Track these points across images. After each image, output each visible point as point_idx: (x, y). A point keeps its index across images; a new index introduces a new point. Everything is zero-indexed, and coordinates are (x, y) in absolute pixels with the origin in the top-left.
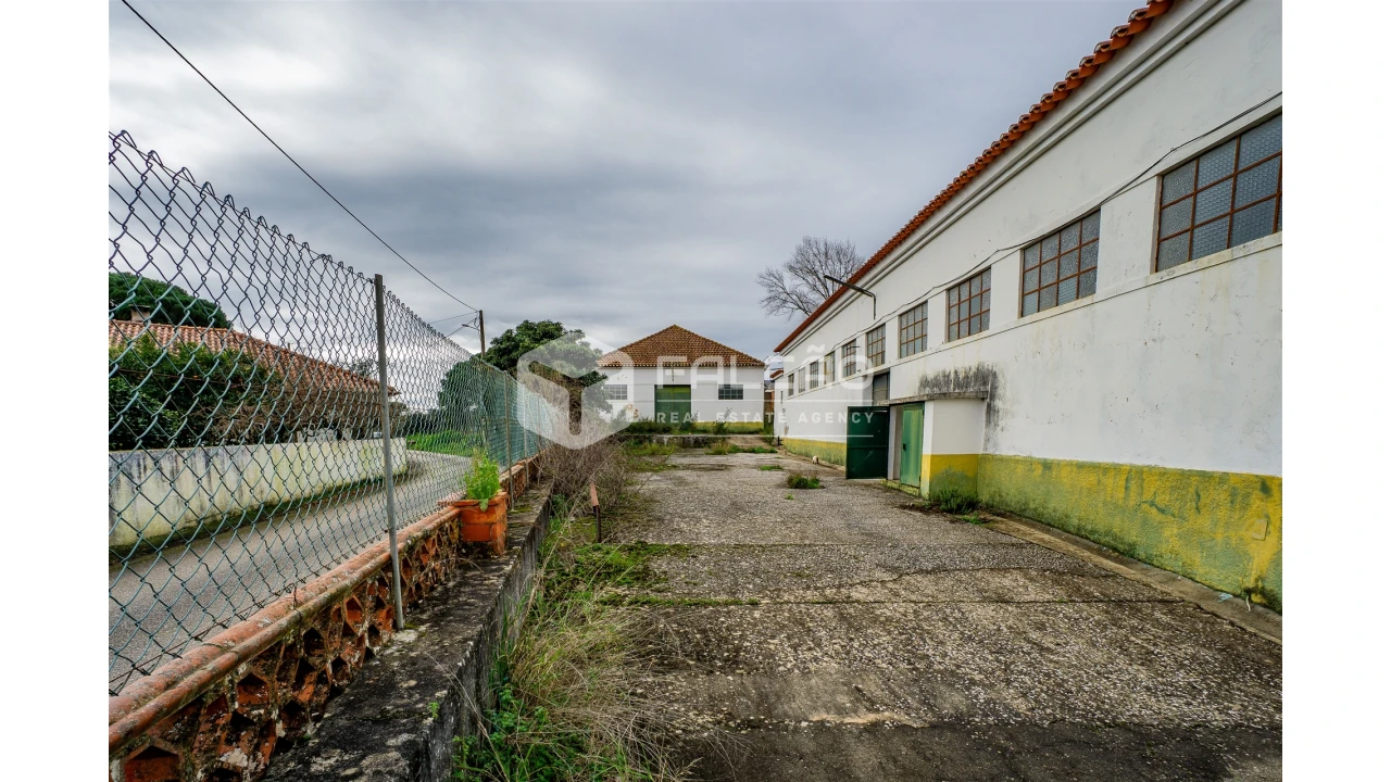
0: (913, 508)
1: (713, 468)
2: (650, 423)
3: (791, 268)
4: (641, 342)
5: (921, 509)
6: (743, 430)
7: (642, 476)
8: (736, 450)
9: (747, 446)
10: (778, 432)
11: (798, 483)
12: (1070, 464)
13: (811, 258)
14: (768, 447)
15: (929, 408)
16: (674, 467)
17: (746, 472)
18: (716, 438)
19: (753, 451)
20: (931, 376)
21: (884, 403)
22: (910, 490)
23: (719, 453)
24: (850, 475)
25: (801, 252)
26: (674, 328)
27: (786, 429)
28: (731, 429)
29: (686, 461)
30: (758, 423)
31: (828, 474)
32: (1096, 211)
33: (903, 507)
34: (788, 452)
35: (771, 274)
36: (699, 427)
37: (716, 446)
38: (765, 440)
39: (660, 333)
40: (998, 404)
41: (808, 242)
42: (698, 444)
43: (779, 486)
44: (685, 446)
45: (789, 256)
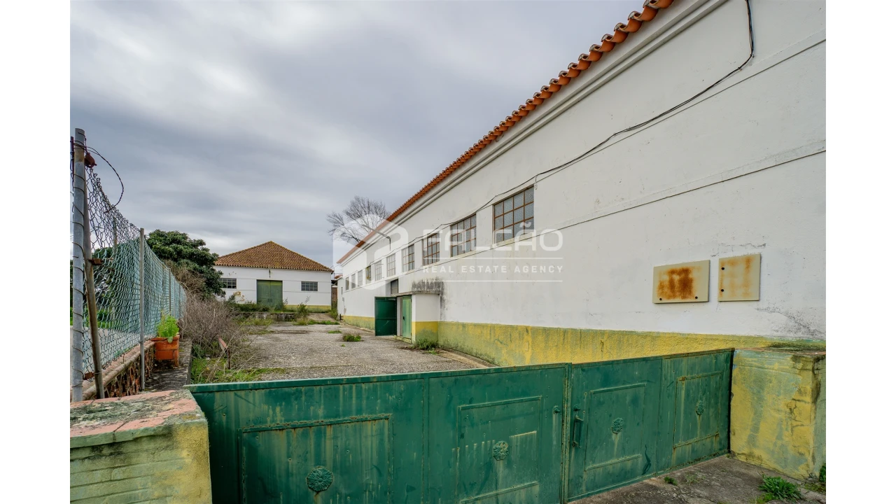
0: (407, 348)
1: (297, 333)
2: (253, 305)
3: (348, 213)
4: (246, 250)
5: (411, 349)
6: (319, 311)
7: (253, 337)
8: (313, 323)
9: (320, 321)
10: (340, 311)
11: (349, 339)
12: (471, 324)
13: (360, 209)
14: (335, 321)
15: (414, 298)
16: (272, 332)
17: (319, 334)
18: (300, 315)
19: (324, 323)
20: (417, 282)
21: (394, 295)
22: (408, 341)
23: (302, 324)
24: (377, 334)
25: (354, 205)
26: (270, 244)
27: (345, 310)
28: (310, 309)
29: (280, 329)
30: (328, 307)
31: (367, 335)
32: (474, 215)
33: (402, 348)
34: (346, 324)
35: (335, 216)
36: (288, 308)
37: (300, 320)
38: (332, 317)
39: (260, 246)
40: (445, 297)
41: (358, 199)
42: (287, 319)
43: (337, 341)
44: (279, 320)
45: (346, 206)
